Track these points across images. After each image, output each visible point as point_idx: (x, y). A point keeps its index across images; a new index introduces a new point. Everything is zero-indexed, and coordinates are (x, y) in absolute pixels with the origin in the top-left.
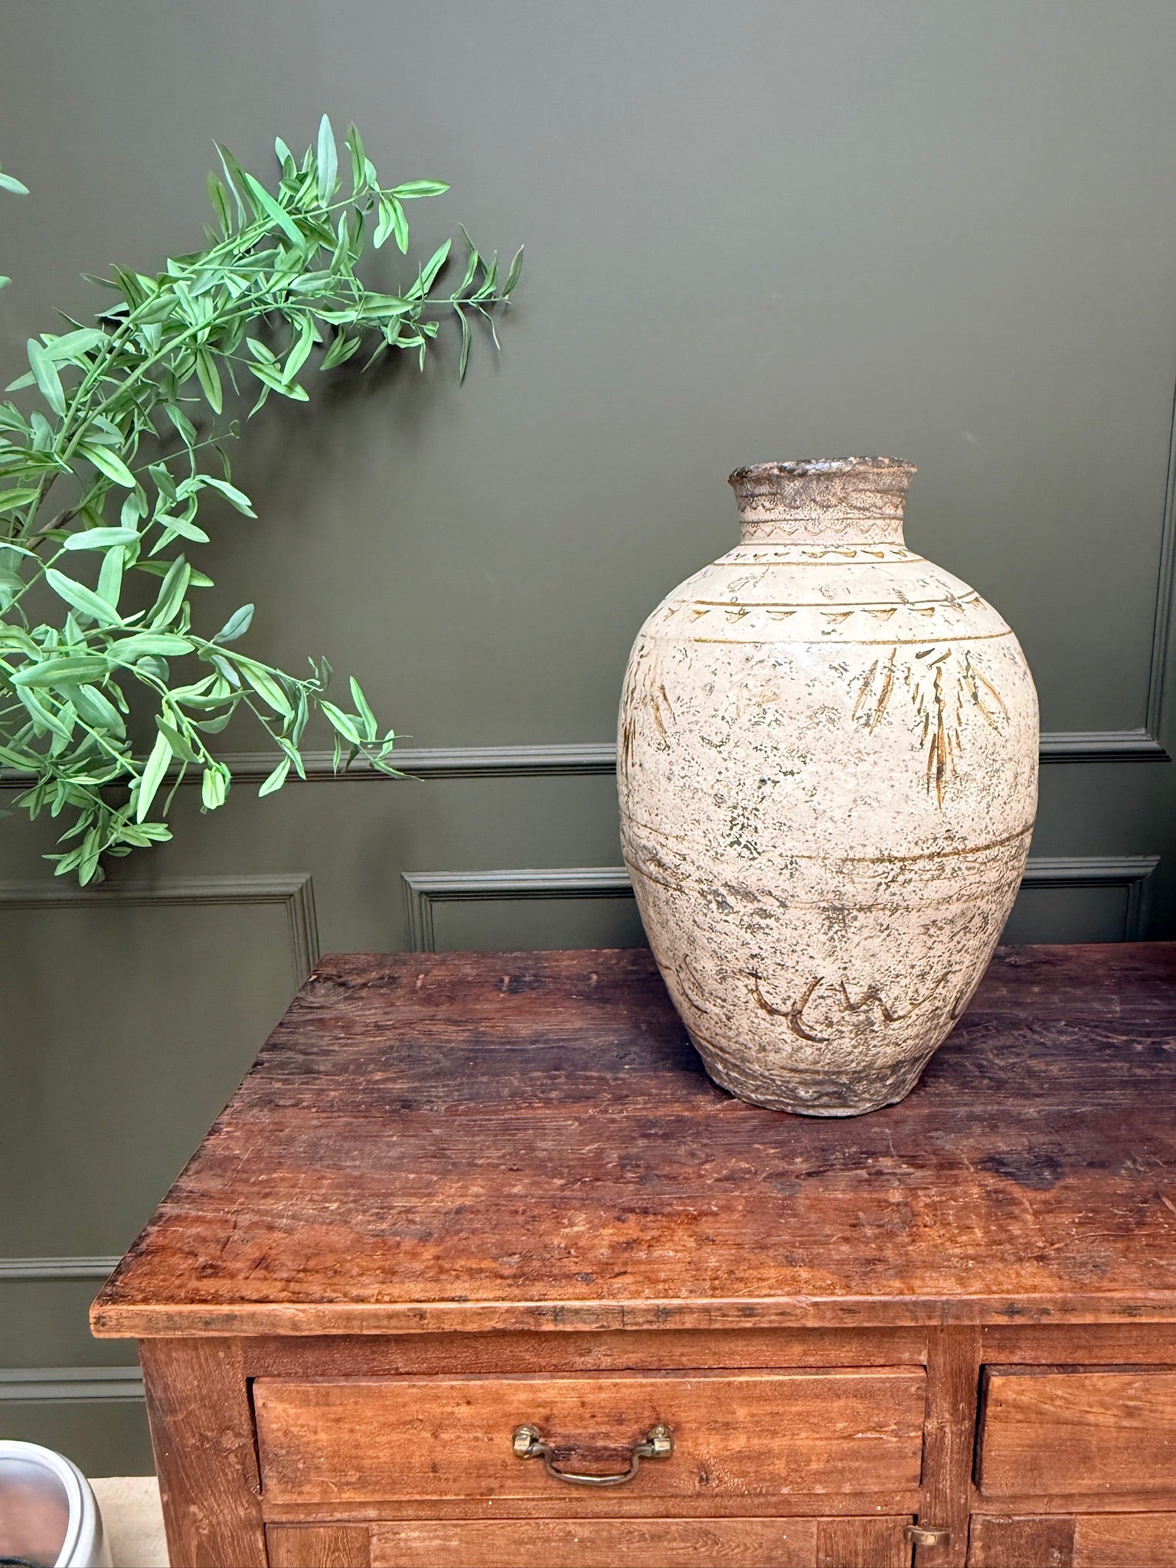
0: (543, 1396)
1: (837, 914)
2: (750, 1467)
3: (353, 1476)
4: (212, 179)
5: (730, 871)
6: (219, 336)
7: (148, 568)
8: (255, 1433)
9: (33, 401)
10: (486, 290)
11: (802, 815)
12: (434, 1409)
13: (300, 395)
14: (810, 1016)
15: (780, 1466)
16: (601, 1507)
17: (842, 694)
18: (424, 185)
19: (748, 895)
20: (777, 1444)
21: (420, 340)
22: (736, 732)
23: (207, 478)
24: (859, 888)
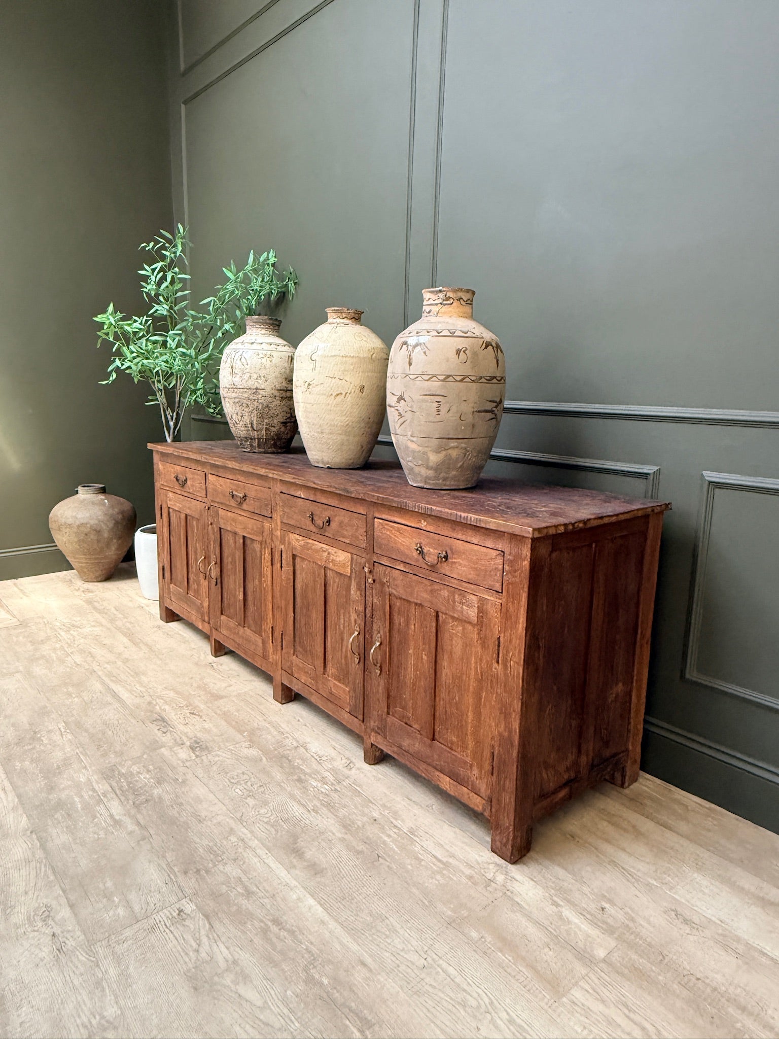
0: (177, 469)
2: (192, 488)
3: (165, 480)
8: (159, 471)
12: (170, 469)
15: (195, 489)
16: (182, 493)
20: (194, 484)
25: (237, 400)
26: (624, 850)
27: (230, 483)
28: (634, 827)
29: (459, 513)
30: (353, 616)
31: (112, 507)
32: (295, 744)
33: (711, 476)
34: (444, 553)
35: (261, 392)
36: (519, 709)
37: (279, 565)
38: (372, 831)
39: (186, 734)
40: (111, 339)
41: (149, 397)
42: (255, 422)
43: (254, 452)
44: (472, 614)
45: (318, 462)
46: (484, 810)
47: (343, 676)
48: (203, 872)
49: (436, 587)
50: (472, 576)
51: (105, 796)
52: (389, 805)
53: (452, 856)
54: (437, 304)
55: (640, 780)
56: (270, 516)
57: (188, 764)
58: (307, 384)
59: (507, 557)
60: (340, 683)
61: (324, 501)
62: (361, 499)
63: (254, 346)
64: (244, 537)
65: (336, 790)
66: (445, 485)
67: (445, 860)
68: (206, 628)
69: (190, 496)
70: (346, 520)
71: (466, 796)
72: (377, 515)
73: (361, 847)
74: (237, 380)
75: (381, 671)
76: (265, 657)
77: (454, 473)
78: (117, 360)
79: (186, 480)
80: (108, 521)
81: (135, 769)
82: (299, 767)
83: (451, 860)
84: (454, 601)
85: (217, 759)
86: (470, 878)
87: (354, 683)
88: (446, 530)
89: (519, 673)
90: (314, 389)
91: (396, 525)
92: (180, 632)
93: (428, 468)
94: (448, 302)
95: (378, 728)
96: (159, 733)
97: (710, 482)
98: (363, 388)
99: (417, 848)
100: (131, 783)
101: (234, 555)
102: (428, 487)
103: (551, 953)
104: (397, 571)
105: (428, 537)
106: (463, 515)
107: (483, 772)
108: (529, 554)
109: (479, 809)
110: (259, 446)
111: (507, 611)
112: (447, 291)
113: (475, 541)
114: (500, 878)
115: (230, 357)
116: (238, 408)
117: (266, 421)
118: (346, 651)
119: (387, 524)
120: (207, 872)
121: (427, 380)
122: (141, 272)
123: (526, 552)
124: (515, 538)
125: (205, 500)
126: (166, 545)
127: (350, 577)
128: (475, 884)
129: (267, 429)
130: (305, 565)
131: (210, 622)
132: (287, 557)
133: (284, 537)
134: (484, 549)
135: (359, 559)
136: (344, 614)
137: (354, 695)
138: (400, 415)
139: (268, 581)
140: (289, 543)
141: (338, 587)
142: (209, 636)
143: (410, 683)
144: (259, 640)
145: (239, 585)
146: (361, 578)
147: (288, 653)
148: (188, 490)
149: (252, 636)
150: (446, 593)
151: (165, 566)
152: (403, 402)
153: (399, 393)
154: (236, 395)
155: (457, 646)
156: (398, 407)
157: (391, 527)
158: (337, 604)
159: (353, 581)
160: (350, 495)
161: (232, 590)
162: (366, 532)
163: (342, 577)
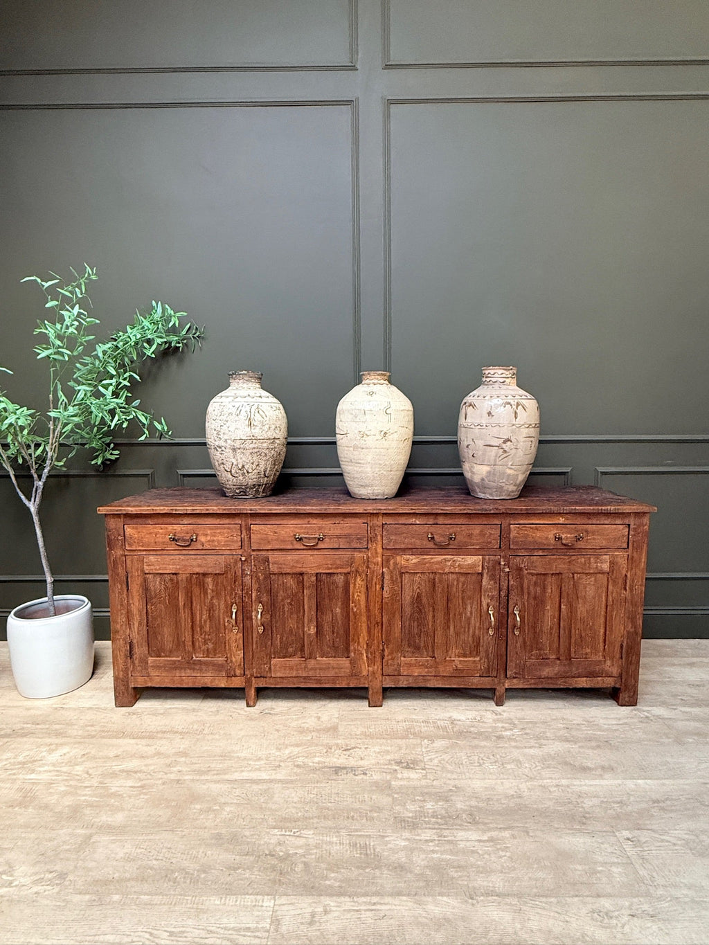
0: (175, 528)
1: (234, 450)
2: (211, 543)
3: (141, 544)
4: (135, 316)
5: (217, 443)
6: (137, 343)
7: (118, 391)
8: (124, 536)
9: (97, 357)
10: (198, 334)
11: (227, 432)
12: (156, 530)
13: (153, 356)
14: (233, 471)
15: (216, 543)
16: (184, 552)
17: (234, 410)
18: (182, 313)
19: (220, 448)
20: (215, 538)
21: (181, 345)
22: (218, 418)
23: (132, 373)
24: (237, 445)
25: (256, 450)
27: (294, 528)
30: (486, 602)
32: (448, 722)
34: (581, 535)
36: (642, 611)
37: (378, 587)
38: (578, 734)
39: (379, 764)
42: (268, 469)
44: (606, 567)
46: (615, 684)
47: (472, 650)
48: (588, 815)
49: (573, 558)
50: (604, 543)
51: (444, 836)
52: (554, 718)
53: (619, 719)
56: (366, 547)
57: (430, 777)
58: (383, 433)
59: (632, 527)
60: (466, 657)
61: (449, 522)
64: (318, 574)
65: (522, 729)
67: (622, 722)
68: (237, 682)
69: (202, 553)
70: (476, 532)
72: (511, 522)
73: (593, 744)
74: (257, 432)
75: (520, 631)
76: (354, 675)
79: (197, 537)
81: (412, 807)
82: (481, 732)
84: (590, 563)
85: (436, 762)
86: (641, 722)
87: (486, 652)
88: (579, 520)
89: (642, 591)
90: (389, 437)
91: (533, 526)
94: (513, 376)
95: (516, 674)
96: (363, 777)
97: (601, 472)
99: (606, 726)
100: (433, 816)
104: (535, 557)
105: (566, 528)
107: (614, 660)
108: (648, 524)
109: (612, 685)
110: (263, 491)
111: (632, 557)
113: (606, 522)
115: (243, 410)
118: (474, 632)
119: (525, 527)
121: (526, 428)
123: (646, 521)
124: (638, 514)
125: (240, 552)
127: (481, 574)
128: (648, 722)
129: (273, 475)
130: (417, 578)
131: (247, 673)
132: (392, 577)
133: (388, 561)
134: (615, 526)
135: (492, 558)
136: (472, 604)
137: (486, 660)
138: (505, 451)
139: (360, 605)
140: (395, 564)
141: (463, 585)
142: (243, 689)
143: (547, 629)
144: (345, 663)
145: (310, 621)
146: (495, 571)
147: (393, 659)
148: (201, 548)
149: (331, 662)
150: (583, 560)
151: (135, 641)
152: (509, 442)
153: (506, 437)
154: (256, 446)
155: (590, 592)
156: (504, 446)
157: (528, 527)
158: (463, 598)
159: (485, 575)
160: (488, 512)
161: (291, 631)
162: (500, 536)
163: (469, 576)
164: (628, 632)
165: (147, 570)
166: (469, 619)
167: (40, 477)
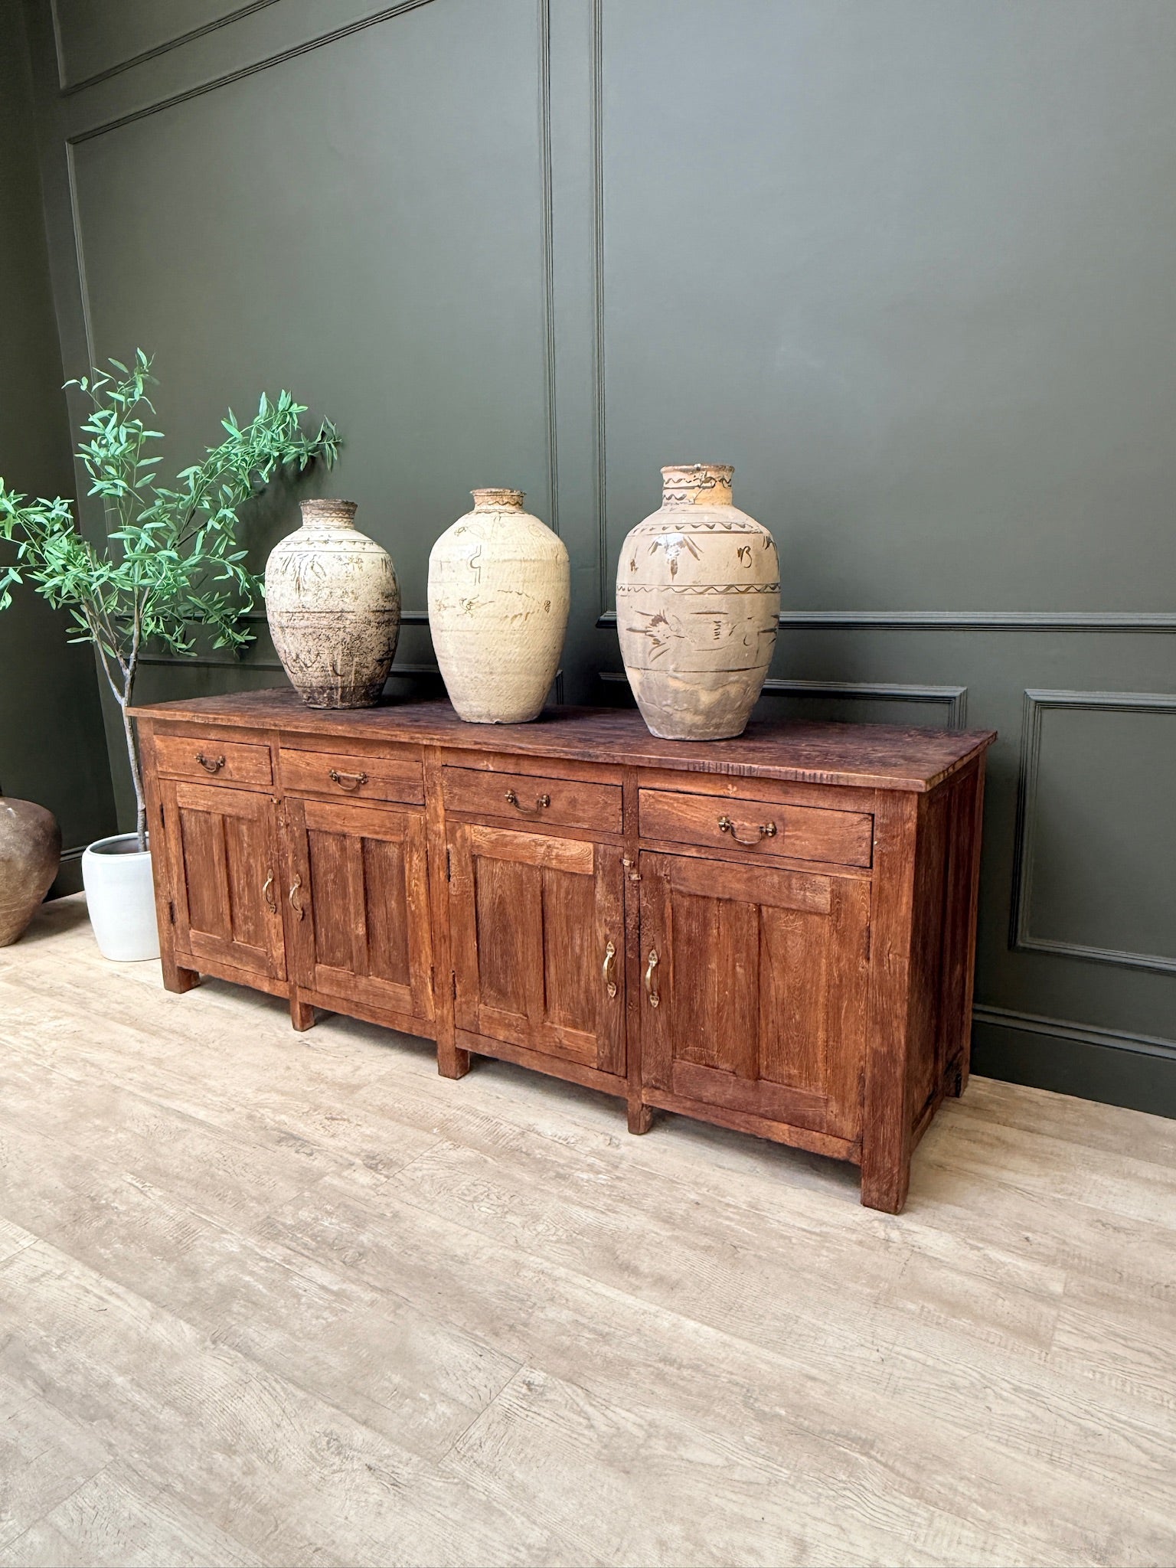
0: (200, 745)
1: (282, 629)
2: (239, 772)
3: (171, 764)
8: (155, 750)
10: (333, 439)
11: (272, 600)
12: (183, 746)
14: (289, 664)
15: (244, 773)
16: (214, 782)
17: (280, 565)
20: (243, 766)
24: (284, 620)
25: (311, 630)
26: (1003, 1167)
27: (331, 759)
28: (998, 1139)
29: (800, 771)
30: (601, 932)
31: (23, 817)
32: (518, 1130)
33: (1037, 694)
34: (771, 826)
35: (351, 616)
36: (905, 1013)
37: (442, 875)
38: (703, 1218)
39: (344, 1149)
40: (8, 537)
41: (68, 631)
42: (339, 663)
43: (334, 709)
44: (823, 901)
45: (479, 717)
46: (850, 1154)
47: (585, 1017)
48: (520, 1327)
49: (757, 872)
50: (820, 851)
51: (290, 1263)
52: (702, 1181)
53: (822, 1223)
54: (693, 488)
55: (970, 1083)
56: (421, 802)
57: (382, 1190)
58: (466, 602)
59: (879, 821)
60: (577, 1029)
61: (539, 773)
62: (618, 764)
63: (331, 546)
64: (363, 839)
65: (618, 1178)
66: (716, 734)
67: (817, 1230)
68: (281, 990)
69: (239, 785)
70: (582, 796)
71: (819, 1144)
72: (642, 784)
73: (705, 1241)
74: (308, 599)
75: (660, 1000)
76: (418, 1015)
77: (729, 716)
78: (11, 570)
79: (223, 761)
80: (22, 842)
81: (304, 1215)
82: (546, 1160)
83: (824, 1229)
84: (789, 887)
85: (420, 1174)
86: (860, 1243)
87: (607, 1027)
88: (772, 795)
89: (904, 968)
90: (478, 610)
91: (681, 796)
92: (213, 1003)
93: (696, 713)
94: (709, 485)
95: (657, 1080)
96: (303, 1157)
97: (1037, 702)
98: (548, 604)
99: (775, 1225)
100: (313, 1235)
101: (339, 870)
102: (693, 738)
103: (1007, 1303)
104: (684, 859)
105: (742, 807)
106: (807, 772)
107: (847, 1105)
108: (914, 814)
109: (842, 1155)
110: (343, 698)
111: (881, 890)
112: (707, 470)
113: (821, 804)
114: (895, 1235)
115: (291, 564)
116: (310, 643)
117: (356, 659)
118: (588, 983)
119: (665, 796)
120: (525, 1325)
121: (701, 593)
122: (85, 428)
123: (910, 810)
124: (891, 794)
125: (271, 790)
126: (175, 869)
127: (594, 877)
128: (872, 1249)
129: (357, 672)
130: (497, 869)
131: (291, 977)
132: (459, 861)
133: (453, 831)
134: (839, 815)
135: (610, 849)
136: (582, 930)
137: (607, 1042)
138: (657, 642)
139: (418, 899)
140: (464, 839)
141: (567, 893)
142: (287, 1001)
143: (713, 1009)
144: (403, 992)
145: (357, 913)
146: (614, 875)
147: (467, 1003)
148: (229, 777)
149: (387, 987)
150: (776, 879)
151: (176, 903)
152: (662, 624)
153: (655, 613)
154: (308, 623)
155: (796, 947)
156: (654, 631)
157: (671, 798)
158: (568, 918)
159: (599, 882)
160: (594, 760)
161: (337, 924)
162: (622, 809)
163: (576, 879)
164: (875, 1052)
165: (181, 802)
166: (579, 958)
167: (127, 661)
